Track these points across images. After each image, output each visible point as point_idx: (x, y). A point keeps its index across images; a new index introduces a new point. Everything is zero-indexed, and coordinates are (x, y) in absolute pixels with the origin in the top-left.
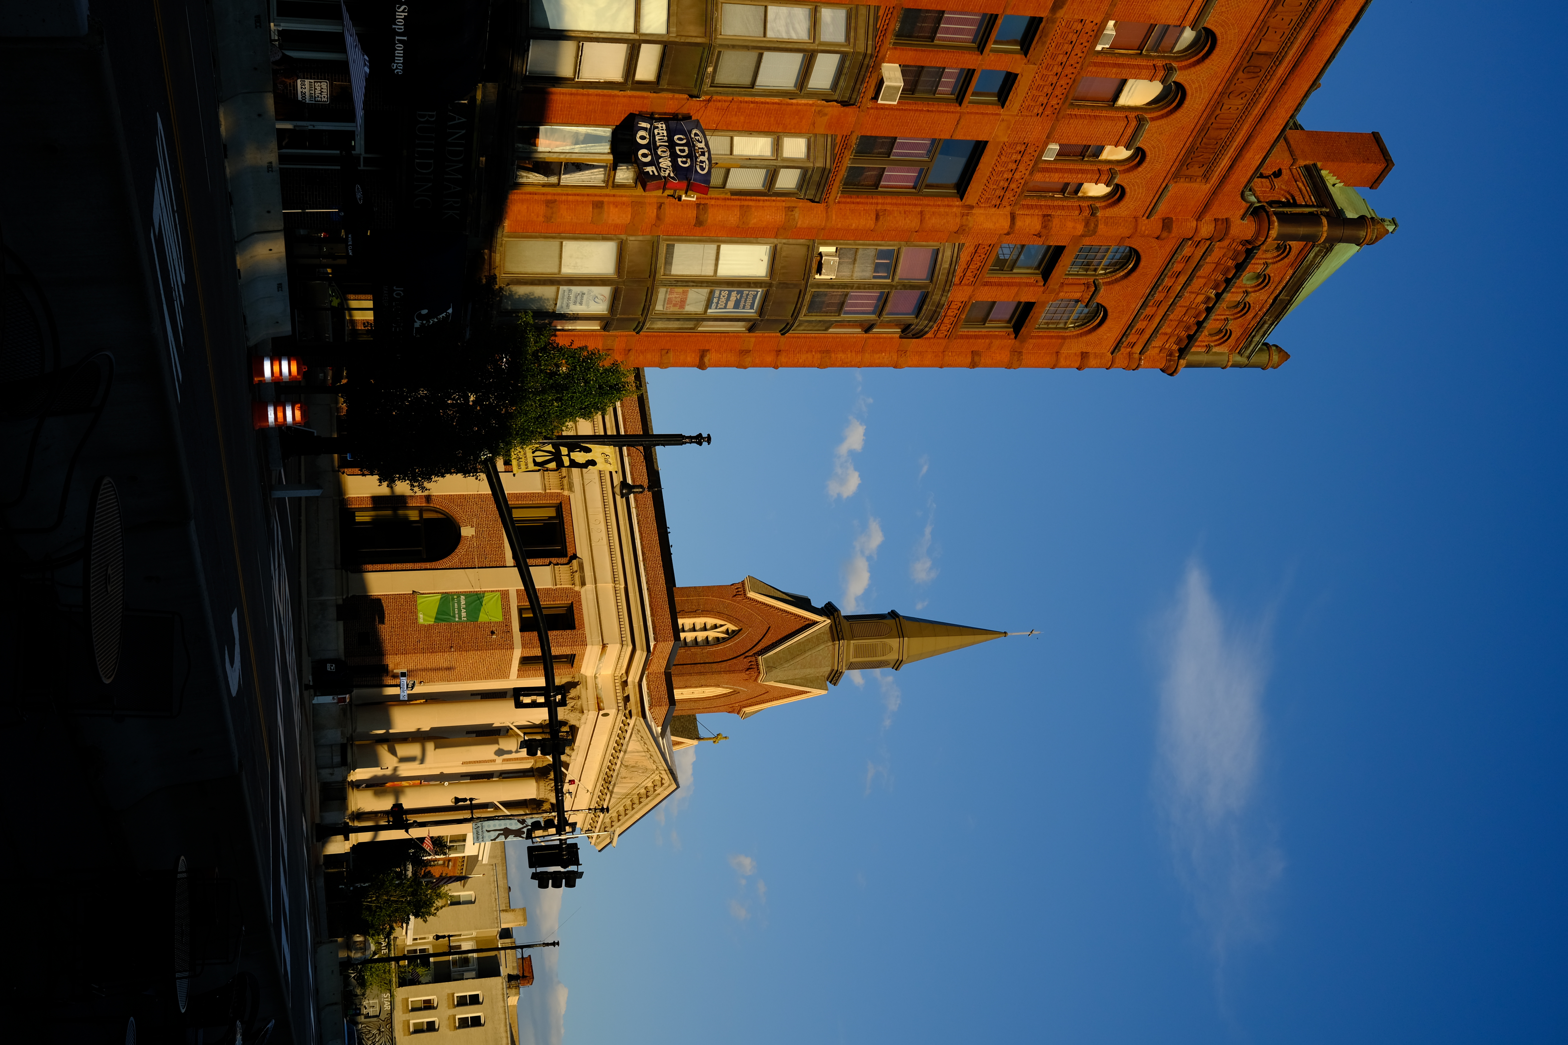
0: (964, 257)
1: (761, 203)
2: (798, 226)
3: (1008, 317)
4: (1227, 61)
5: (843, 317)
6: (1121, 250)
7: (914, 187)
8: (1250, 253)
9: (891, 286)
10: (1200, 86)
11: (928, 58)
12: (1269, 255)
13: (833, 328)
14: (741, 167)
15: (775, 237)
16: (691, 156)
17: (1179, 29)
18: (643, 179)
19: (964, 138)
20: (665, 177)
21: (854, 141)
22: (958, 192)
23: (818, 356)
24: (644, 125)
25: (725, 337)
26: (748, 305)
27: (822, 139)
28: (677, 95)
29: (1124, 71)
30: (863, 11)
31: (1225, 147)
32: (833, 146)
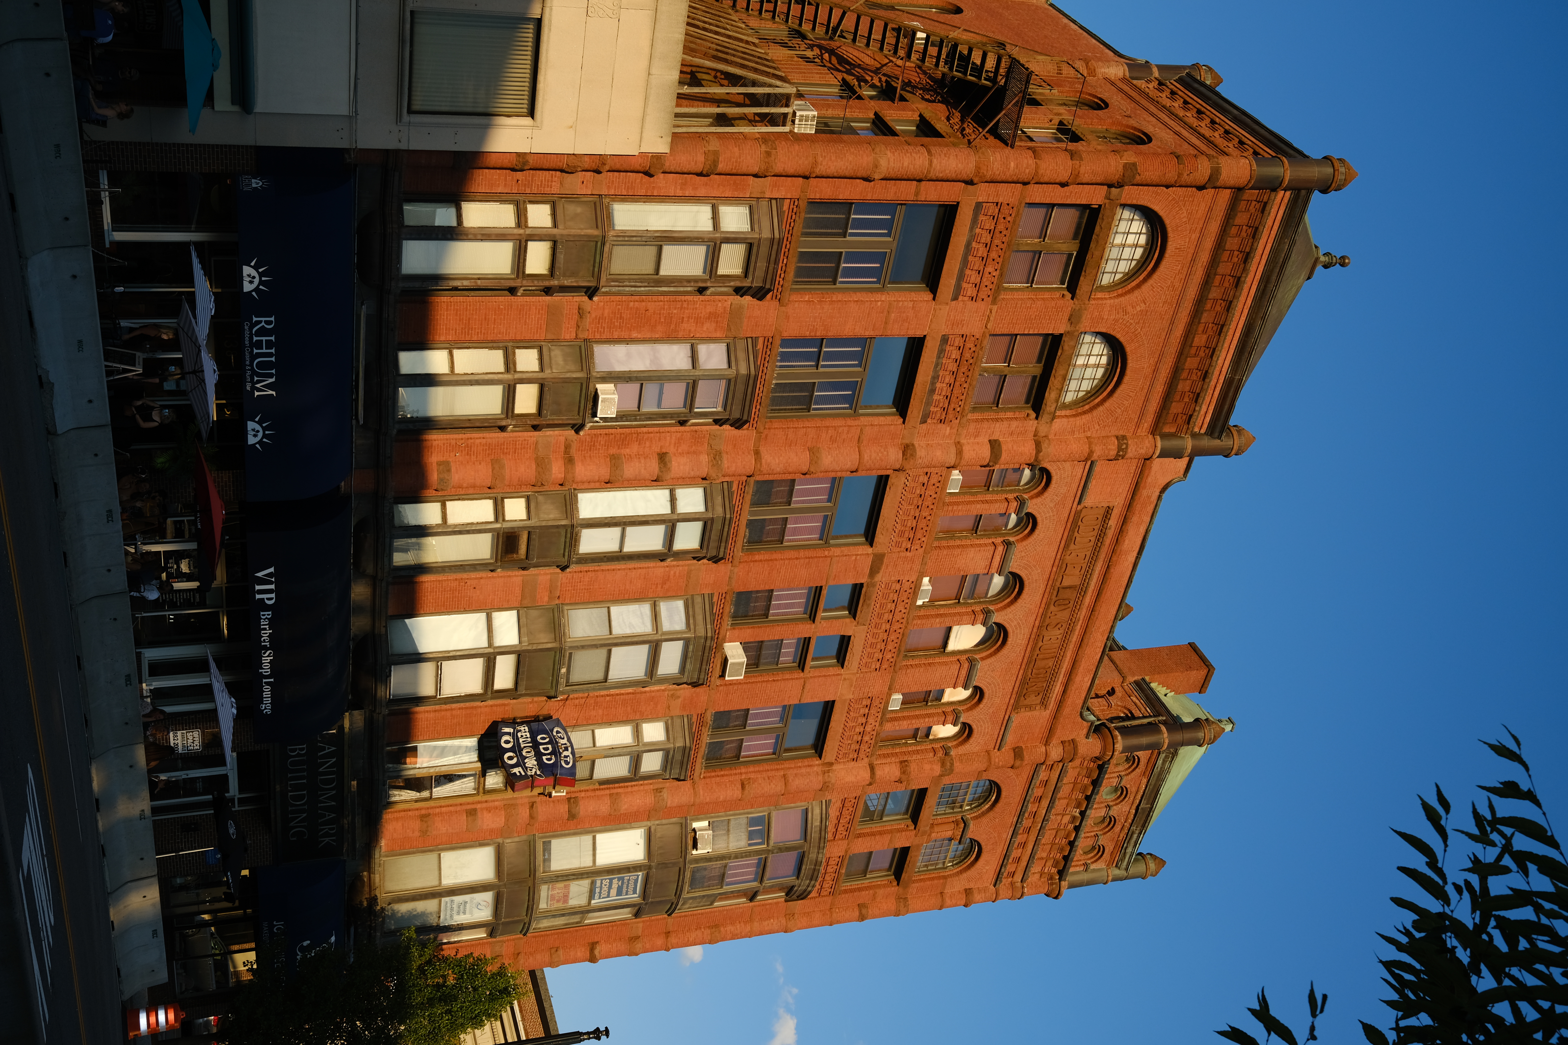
0: (833, 813)
1: (629, 789)
2: (668, 805)
3: (887, 865)
4: (1038, 598)
5: (726, 888)
6: (982, 783)
7: (774, 753)
8: (1101, 768)
9: (768, 851)
10: (1019, 624)
11: (765, 633)
12: (1121, 768)
13: (718, 901)
14: (606, 757)
15: (648, 820)
16: (555, 752)
17: (988, 577)
18: (511, 781)
19: (812, 701)
20: (532, 776)
21: (709, 718)
22: (816, 752)
23: (708, 931)
24: (507, 730)
25: (612, 926)
26: (631, 890)
27: (679, 721)
28: (536, 699)
29: (947, 619)
30: (698, 600)
31: (1054, 674)
32: (690, 725)
